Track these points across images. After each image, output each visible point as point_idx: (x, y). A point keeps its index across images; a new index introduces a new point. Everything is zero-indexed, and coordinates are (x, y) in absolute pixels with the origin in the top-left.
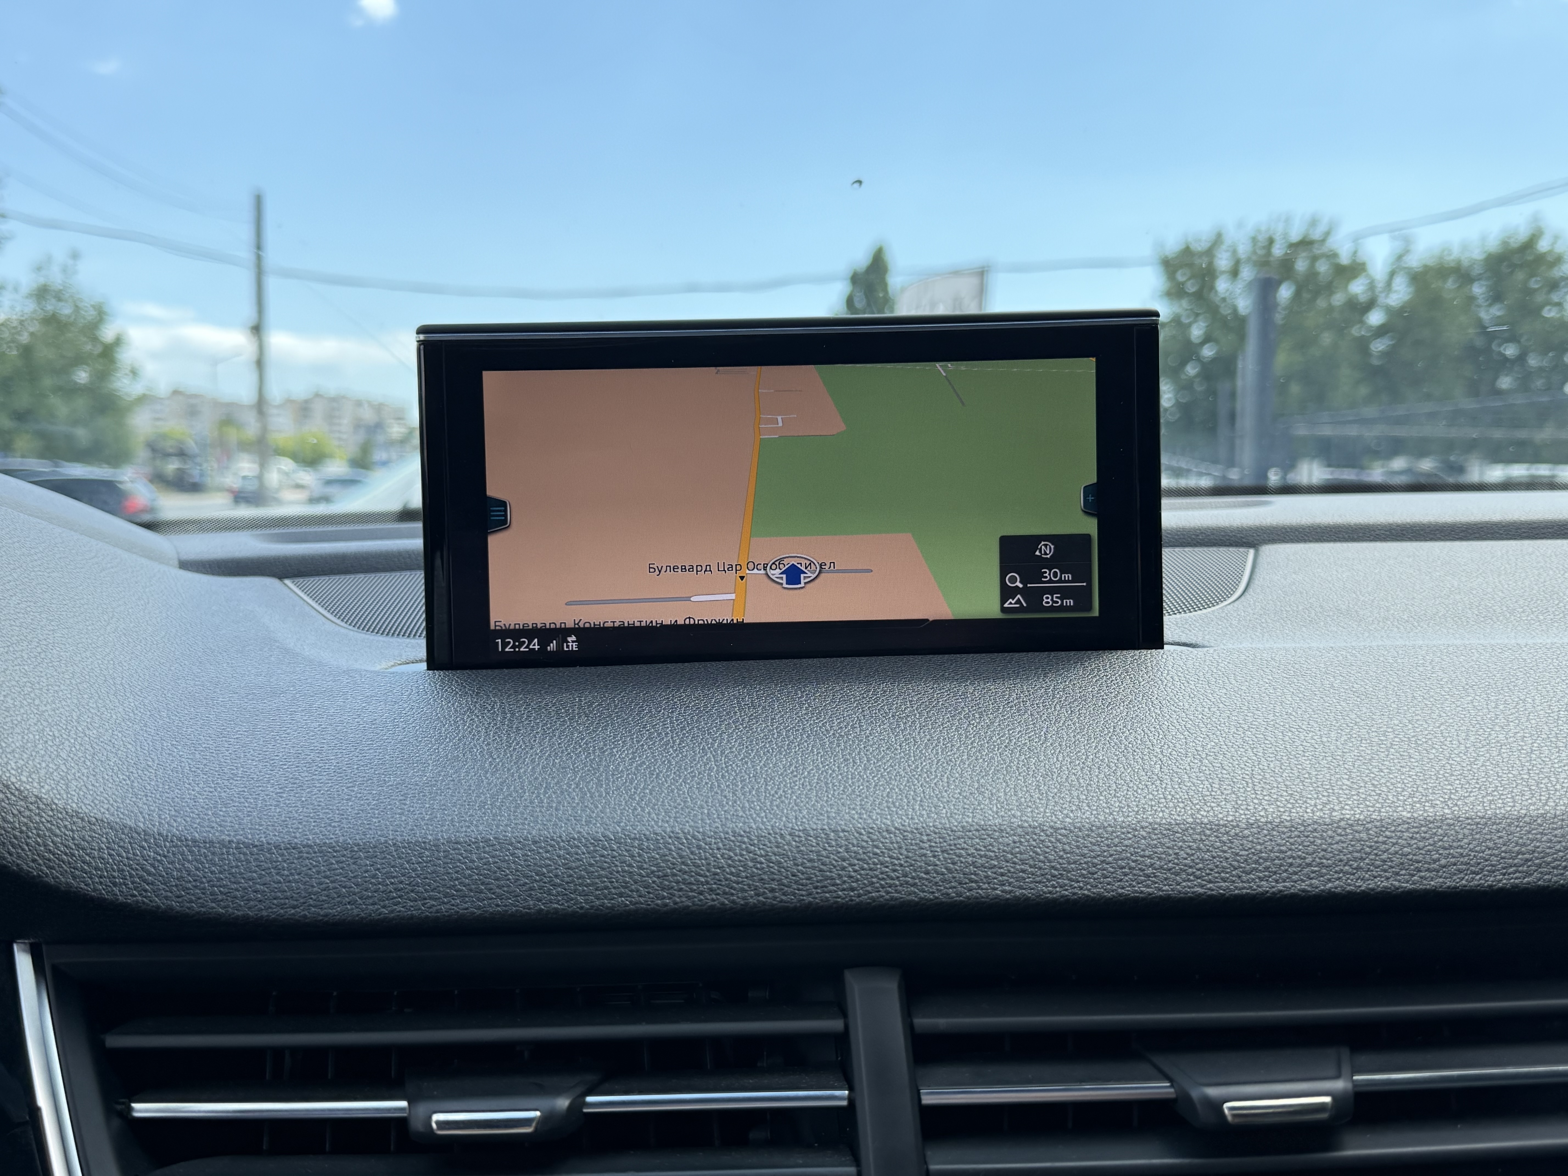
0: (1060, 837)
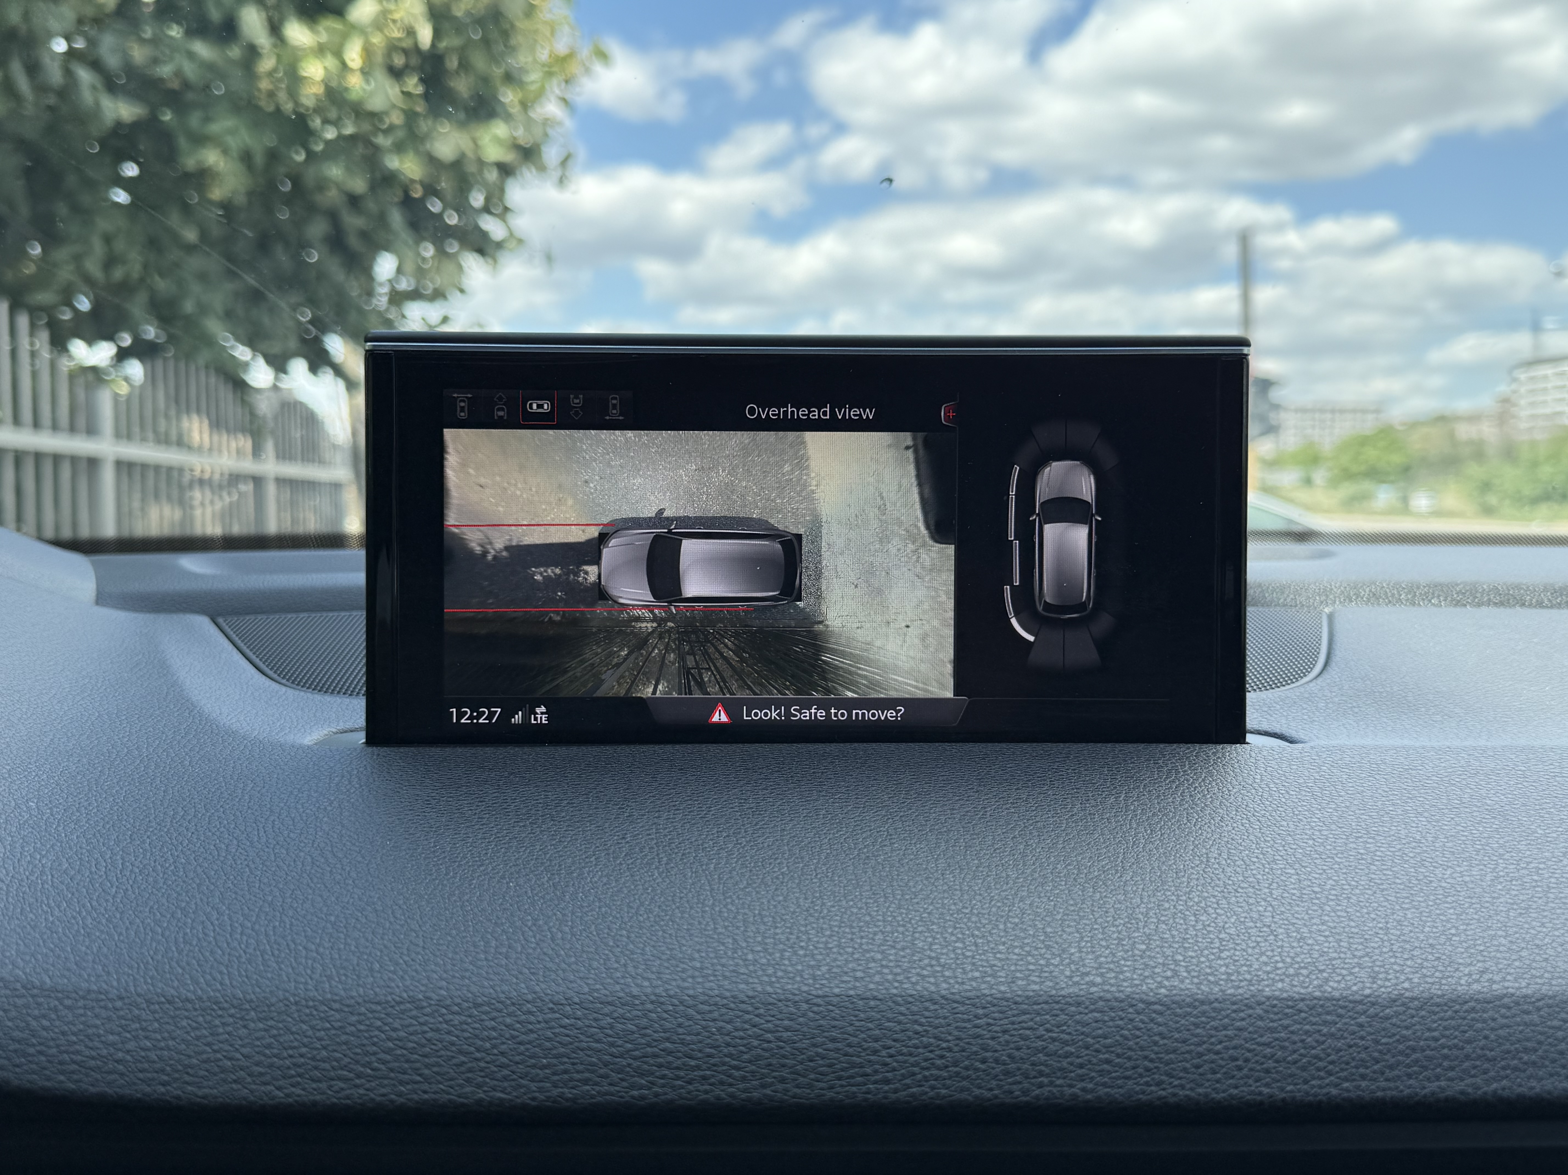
0: (1154, 1015)
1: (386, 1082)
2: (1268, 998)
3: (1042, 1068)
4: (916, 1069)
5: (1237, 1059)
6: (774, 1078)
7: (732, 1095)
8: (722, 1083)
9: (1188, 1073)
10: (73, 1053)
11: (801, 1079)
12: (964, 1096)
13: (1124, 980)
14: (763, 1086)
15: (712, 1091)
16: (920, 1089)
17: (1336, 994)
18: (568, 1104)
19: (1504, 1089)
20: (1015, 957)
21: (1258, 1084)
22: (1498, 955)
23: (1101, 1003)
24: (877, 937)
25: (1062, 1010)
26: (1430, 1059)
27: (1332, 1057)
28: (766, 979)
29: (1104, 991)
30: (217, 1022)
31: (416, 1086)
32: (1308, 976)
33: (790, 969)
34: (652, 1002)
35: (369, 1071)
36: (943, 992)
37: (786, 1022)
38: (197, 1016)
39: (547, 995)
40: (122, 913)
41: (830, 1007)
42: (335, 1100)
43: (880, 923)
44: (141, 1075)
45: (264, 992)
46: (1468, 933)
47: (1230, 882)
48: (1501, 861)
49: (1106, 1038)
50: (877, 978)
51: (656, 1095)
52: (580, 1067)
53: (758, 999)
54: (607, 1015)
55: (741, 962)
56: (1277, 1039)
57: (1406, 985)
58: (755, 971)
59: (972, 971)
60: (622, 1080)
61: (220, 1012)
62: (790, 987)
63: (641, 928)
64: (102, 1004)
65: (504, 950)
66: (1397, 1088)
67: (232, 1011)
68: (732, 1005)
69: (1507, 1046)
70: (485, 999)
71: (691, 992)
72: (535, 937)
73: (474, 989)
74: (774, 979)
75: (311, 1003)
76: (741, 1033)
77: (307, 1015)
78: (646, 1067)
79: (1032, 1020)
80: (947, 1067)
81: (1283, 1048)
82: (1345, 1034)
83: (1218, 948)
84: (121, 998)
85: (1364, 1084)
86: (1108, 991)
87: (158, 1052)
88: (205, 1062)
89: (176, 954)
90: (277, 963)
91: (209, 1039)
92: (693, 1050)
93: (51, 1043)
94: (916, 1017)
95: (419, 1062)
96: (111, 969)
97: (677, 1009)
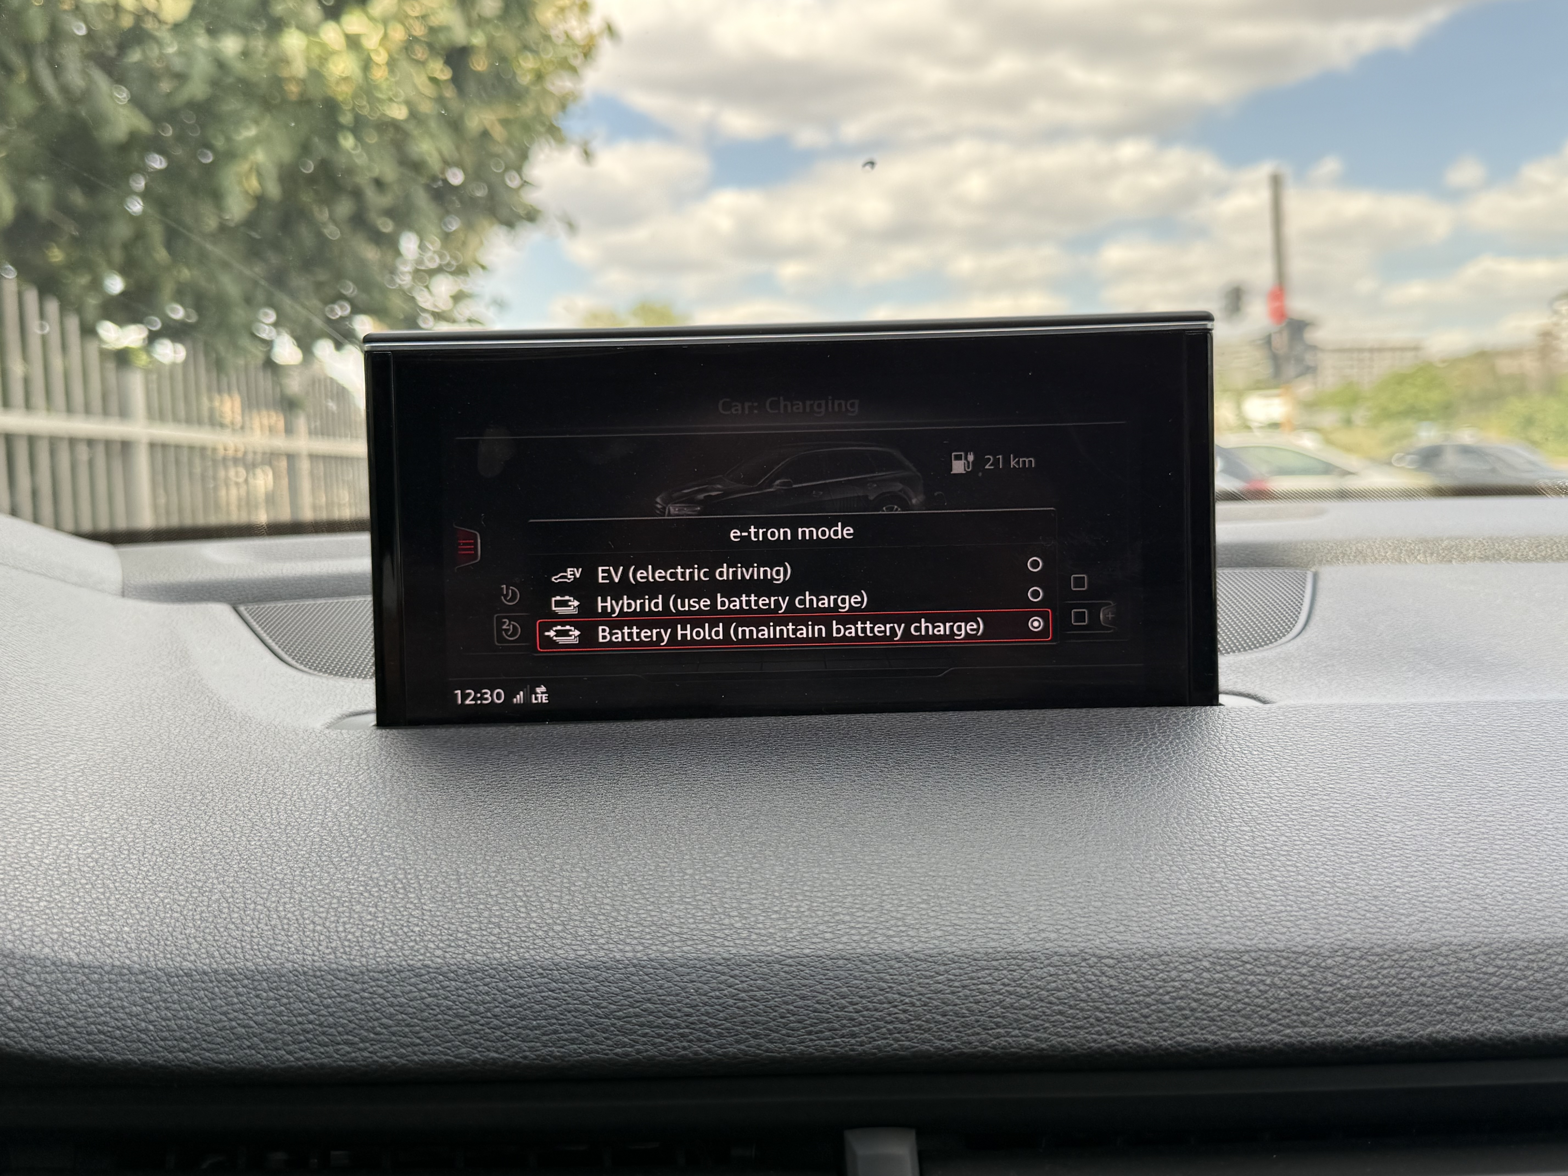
0: (1106, 968)
1: (388, 1045)
2: (1215, 950)
3: (999, 1020)
4: (881, 1024)
5: (1184, 1009)
6: (749, 1034)
7: (709, 1051)
8: (699, 1040)
9: (1138, 1022)
10: (100, 1024)
11: (774, 1035)
12: (926, 1047)
13: (1078, 936)
14: (737, 1042)
15: (690, 1047)
16: (884, 1042)
17: (1281, 946)
18: (556, 1062)
19: (1438, 1032)
20: (976, 916)
21: (1204, 1032)
22: (1440, 905)
23: (1056, 958)
24: (846, 901)
25: (1019, 965)
26: (1368, 1005)
27: (1276, 1006)
28: (741, 942)
29: (1060, 946)
30: (231, 992)
31: (416, 1048)
32: (1254, 929)
33: (763, 932)
34: (635, 966)
35: (372, 1035)
36: (907, 951)
37: (759, 982)
38: (213, 987)
39: (537, 961)
40: (142, 893)
41: (801, 967)
42: (342, 1063)
43: (850, 888)
44: (162, 1043)
45: (275, 963)
46: (1412, 885)
47: (1187, 841)
48: (1451, 815)
49: (1059, 991)
50: (845, 939)
51: (639, 1052)
52: (569, 1028)
53: (733, 961)
54: (593, 979)
55: (718, 927)
56: (1222, 989)
57: (1349, 936)
58: (731, 935)
59: (935, 930)
60: (607, 1038)
61: (234, 983)
62: (762, 948)
63: (625, 896)
64: (126, 978)
65: (496, 920)
66: (1337, 1033)
67: (246, 982)
68: (709, 967)
69: (1443, 992)
70: (479, 966)
71: (670, 956)
72: (525, 907)
73: (469, 956)
74: (747, 942)
75: (318, 973)
76: (717, 993)
77: (314, 984)
78: (628, 1026)
79: (990, 975)
81: (1230, 997)
82: (1288, 984)
83: (1170, 903)
84: (142, 973)
85: (1304, 1030)
86: (1063, 947)
87: (179, 1022)
88: (221, 1030)
89: (193, 931)
90: (287, 936)
91: (225, 1009)
92: (672, 1010)
93: (80, 1015)
94: (882, 975)
95: (418, 1025)
96: (133, 946)
97: (658, 971)
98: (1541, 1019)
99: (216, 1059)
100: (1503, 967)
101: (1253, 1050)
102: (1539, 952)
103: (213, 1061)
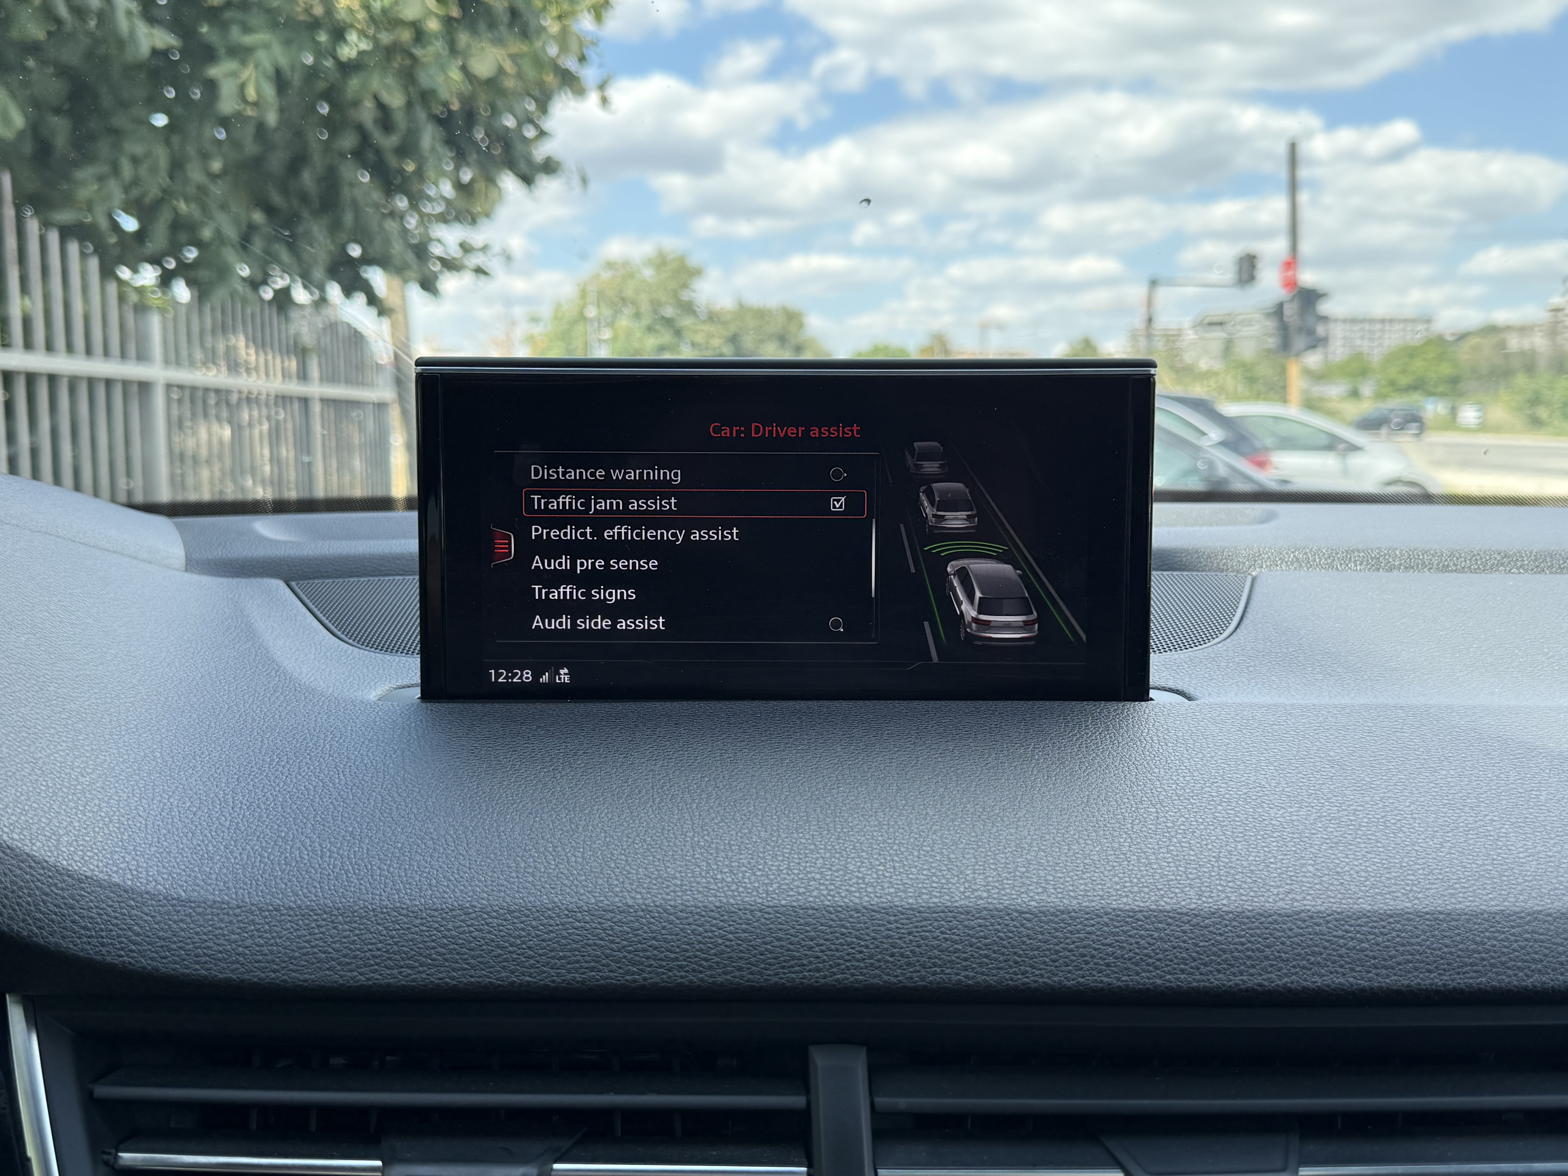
0: (1025, 921)
1: (442, 969)
2: (1114, 909)
3: (937, 961)
4: (841, 961)
5: (1085, 956)
6: (734, 967)
7: (702, 980)
8: (694, 970)
9: (1047, 966)
10: (204, 948)
11: (754, 968)
12: (876, 981)
13: (1004, 895)
14: (725, 973)
15: (686, 976)
16: (843, 976)
17: (1168, 908)
18: (578, 985)
19: (1292, 983)
20: (923, 877)
21: (1101, 975)
22: (1304, 879)
23: (985, 912)
24: (818, 862)
25: (954, 918)
26: (1236, 959)
27: (1161, 956)
28: (730, 893)
29: (988, 903)
30: (313, 925)
32: (1148, 893)
33: (749, 885)
34: (643, 911)
35: (429, 961)
36: (865, 904)
37: (744, 926)
38: (298, 920)
39: (563, 904)
40: (235, 841)
41: (779, 915)
42: (404, 983)
43: (822, 851)
44: (257, 965)
45: (349, 901)
46: (1284, 861)
47: (1102, 819)
48: (1327, 804)
49: (986, 938)
50: (815, 893)
51: (645, 979)
52: (588, 958)
55: (712, 881)
56: (1118, 941)
57: (1225, 902)
58: (723, 887)
59: (889, 887)
60: (619, 968)
61: (315, 917)
62: (748, 899)
63: (636, 854)
65: (531, 870)
66: (1209, 980)
67: (325, 916)
68: (704, 913)
69: (1299, 950)
71: (672, 903)
72: (554, 860)
73: (508, 899)
74: (736, 894)
75: (385, 910)
76: (710, 934)
78: (637, 958)
79: (931, 925)
80: (864, 959)
81: (1123, 948)
82: (1172, 939)
84: (239, 907)
85: (1182, 976)
86: (991, 903)
87: (270, 948)
88: (304, 955)
89: (280, 873)
90: (358, 879)
91: (308, 938)
92: (673, 946)
93: (189, 941)
94: (843, 923)
95: (467, 954)
96: (231, 885)
97: (662, 916)
98: (1377, 975)
99: (302, 978)
100: (1350, 932)
101: (1140, 991)
102: (1382, 920)
103: (299, 980)
